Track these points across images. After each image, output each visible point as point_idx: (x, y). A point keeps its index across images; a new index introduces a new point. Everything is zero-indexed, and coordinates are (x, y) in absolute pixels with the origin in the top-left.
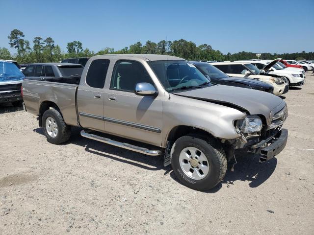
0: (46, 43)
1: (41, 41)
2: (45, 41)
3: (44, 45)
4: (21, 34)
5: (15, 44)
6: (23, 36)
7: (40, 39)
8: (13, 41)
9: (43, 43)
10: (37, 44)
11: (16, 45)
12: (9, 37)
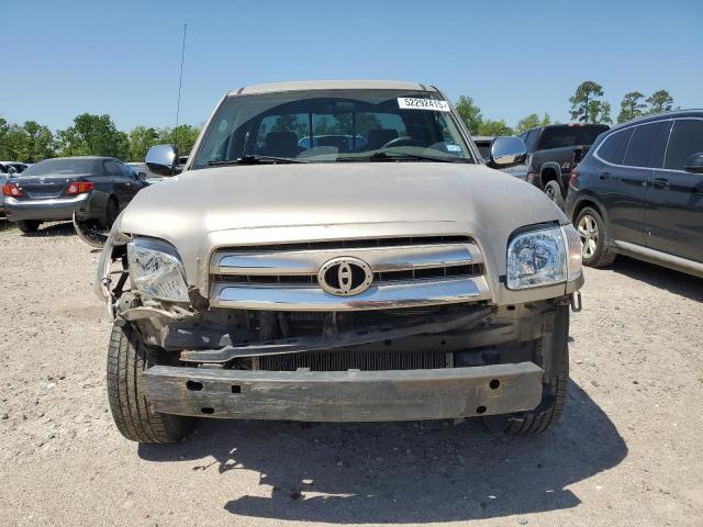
0: (650, 106)
1: (640, 101)
2: (649, 100)
3: (643, 110)
4: (597, 90)
5: (581, 111)
6: (601, 94)
7: (637, 95)
8: (579, 105)
9: (642, 106)
10: (628, 108)
11: (584, 115)
12: (571, 100)
